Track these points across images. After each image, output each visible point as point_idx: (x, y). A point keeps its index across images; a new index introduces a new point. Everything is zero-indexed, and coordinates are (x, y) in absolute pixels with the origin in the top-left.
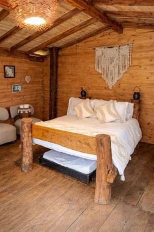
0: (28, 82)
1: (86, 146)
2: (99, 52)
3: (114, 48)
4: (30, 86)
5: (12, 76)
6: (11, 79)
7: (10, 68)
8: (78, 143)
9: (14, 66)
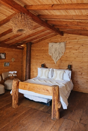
0: (13, 61)
1: (47, 92)
2: (50, 45)
3: (57, 43)
4: (14, 63)
5: (4, 58)
6: (4, 60)
7: (3, 54)
8: (43, 90)
9: (5, 53)
